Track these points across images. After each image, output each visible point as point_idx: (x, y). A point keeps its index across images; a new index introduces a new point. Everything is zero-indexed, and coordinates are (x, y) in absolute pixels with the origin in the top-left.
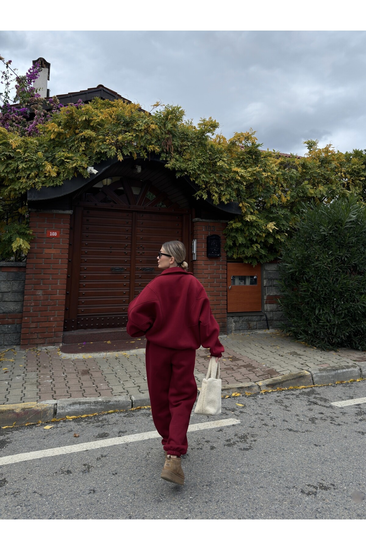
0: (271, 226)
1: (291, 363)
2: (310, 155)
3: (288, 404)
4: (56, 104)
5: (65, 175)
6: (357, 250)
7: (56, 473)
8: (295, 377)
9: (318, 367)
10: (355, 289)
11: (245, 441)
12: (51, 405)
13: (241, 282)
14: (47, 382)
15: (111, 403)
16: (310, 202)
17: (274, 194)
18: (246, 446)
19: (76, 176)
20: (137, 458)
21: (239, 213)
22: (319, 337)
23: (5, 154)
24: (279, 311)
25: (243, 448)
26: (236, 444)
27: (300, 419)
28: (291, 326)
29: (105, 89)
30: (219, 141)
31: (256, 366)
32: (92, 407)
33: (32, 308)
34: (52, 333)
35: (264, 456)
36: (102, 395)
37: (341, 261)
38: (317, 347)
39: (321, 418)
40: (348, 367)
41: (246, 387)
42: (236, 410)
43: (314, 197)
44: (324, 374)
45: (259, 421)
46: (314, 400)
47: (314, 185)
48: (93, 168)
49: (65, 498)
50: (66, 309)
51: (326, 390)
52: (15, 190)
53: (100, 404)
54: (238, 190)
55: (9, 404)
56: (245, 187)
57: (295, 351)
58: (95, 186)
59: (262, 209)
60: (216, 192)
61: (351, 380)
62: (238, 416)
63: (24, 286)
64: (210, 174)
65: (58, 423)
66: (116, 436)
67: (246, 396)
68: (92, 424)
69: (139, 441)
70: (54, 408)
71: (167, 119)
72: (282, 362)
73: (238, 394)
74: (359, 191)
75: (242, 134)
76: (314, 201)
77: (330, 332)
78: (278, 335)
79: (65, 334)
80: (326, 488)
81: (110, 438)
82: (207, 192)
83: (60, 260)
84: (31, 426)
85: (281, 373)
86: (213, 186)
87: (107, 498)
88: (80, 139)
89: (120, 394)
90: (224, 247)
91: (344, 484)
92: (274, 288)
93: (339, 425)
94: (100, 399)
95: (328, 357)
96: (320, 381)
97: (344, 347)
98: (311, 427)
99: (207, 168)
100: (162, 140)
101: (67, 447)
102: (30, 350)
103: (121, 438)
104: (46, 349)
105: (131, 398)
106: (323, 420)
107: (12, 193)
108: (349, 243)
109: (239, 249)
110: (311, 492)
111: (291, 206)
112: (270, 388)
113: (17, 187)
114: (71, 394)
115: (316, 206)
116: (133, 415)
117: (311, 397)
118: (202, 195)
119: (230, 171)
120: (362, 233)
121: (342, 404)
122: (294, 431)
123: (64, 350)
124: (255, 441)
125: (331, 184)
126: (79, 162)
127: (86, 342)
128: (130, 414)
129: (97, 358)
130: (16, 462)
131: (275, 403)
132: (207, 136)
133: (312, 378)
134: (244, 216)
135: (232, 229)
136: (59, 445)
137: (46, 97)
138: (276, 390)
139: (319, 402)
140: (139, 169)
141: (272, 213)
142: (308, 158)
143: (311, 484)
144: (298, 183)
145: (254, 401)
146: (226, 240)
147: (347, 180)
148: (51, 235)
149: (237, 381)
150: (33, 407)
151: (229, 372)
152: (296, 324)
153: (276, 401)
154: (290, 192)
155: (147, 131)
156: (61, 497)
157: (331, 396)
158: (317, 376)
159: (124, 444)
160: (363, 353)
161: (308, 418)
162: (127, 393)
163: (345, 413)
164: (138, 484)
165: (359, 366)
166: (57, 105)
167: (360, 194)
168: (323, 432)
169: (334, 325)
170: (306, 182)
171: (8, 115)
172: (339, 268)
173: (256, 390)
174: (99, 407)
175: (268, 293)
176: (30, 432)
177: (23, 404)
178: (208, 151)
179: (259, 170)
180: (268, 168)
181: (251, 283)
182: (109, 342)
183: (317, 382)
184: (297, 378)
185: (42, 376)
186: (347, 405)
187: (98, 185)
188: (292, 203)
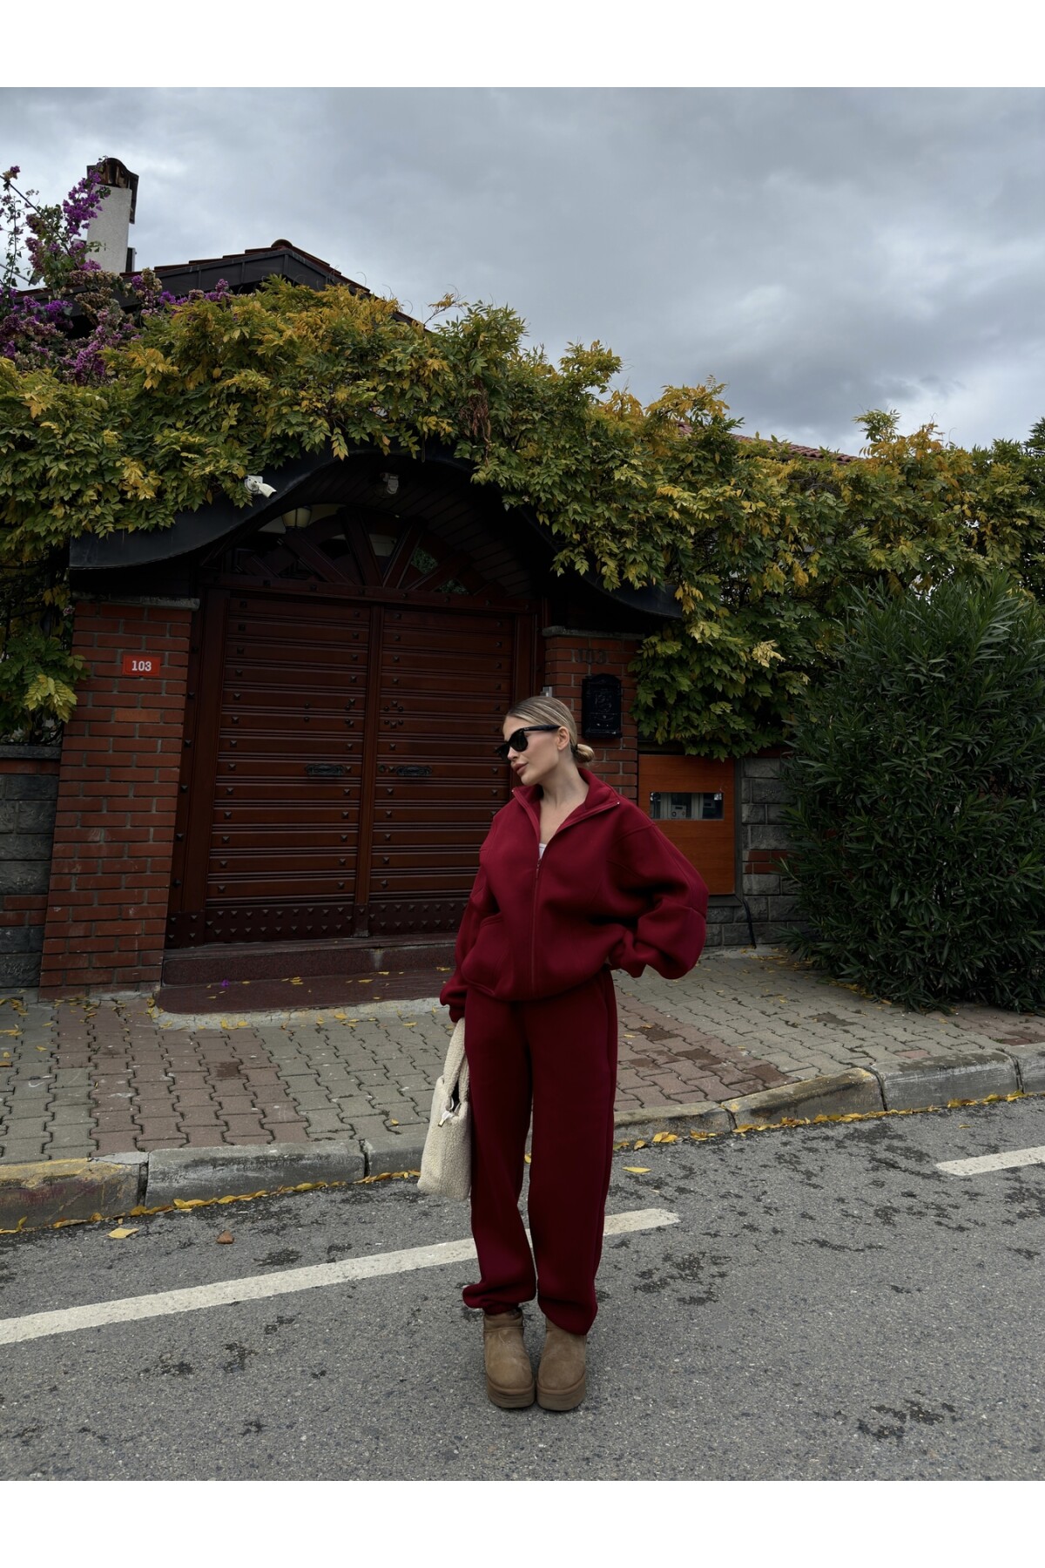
0: (765, 653)
1: (821, 1047)
2: (876, 455)
3: (814, 1168)
4: (151, 292)
5: (180, 499)
6: (1007, 727)
7: (147, 1371)
8: (834, 1087)
9: (899, 1059)
10: (1001, 837)
11: (695, 1275)
12: (129, 1167)
13: (677, 811)
14: (119, 1097)
15: (304, 1162)
16: (873, 586)
17: (775, 561)
18: (697, 1290)
19: (210, 501)
20: (383, 1327)
21: (676, 616)
22: (900, 972)
23: (8, 434)
24: (784, 894)
25: (688, 1298)
26: (668, 1284)
27: (850, 1211)
28: (816, 937)
29: (294, 254)
30: (621, 409)
31: (722, 1055)
32: (250, 1174)
33: (74, 880)
34: (131, 954)
35: (748, 1319)
36: (278, 1136)
37: (963, 757)
38: (893, 1001)
39: (910, 1208)
40: (982, 1060)
41: (694, 1116)
42: (667, 1184)
43: (886, 571)
44: (915, 1078)
45: (732, 1217)
46: (889, 1155)
47: (886, 540)
48: (261, 478)
49: (174, 1448)
50: (174, 885)
51: (920, 1126)
52: (36, 538)
53: (273, 1164)
54: (672, 549)
55: (7, 1164)
56: (691, 541)
57: (830, 1011)
58: (264, 529)
59: (737, 604)
60: (612, 555)
61: (989, 1098)
62: (672, 1201)
63: (52, 816)
64: (593, 502)
65: (152, 1221)
66: (319, 1261)
67: (693, 1144)
68: (248, 1225)
69: (386, 1275)
70: (140, 1176)
71: (476, 345)
72: (797, 1045)
73: (672, 1138)
74: (1011, 557)
75: (686, 392)
76: (886, 582)
77: (930, 959)
78: (781, 962)
79: (168, 956)
80: (929, 1418)
81: (302, 1265)
82: (584, 554)
83: (160, 741)
84: (70, 1231)
85: (793, 1075)
86: (605, 537)
87: (297, 1447)
88: (223, 396)
89: (329, 1135)
90: (632, 709)
91: (980, 1407)
92: (770, 828)
93: (961, 1229)
94: (273, 1151)
95: (924, 1029)
96: (904, 1101)
97: (971, 1000)
98: (881, 1235)
99: (585, 486)
100: (461, 404)
101: (177, 1292)
102: (67, 1002)
103: (336, 1267)
104: (113, 1000)
105: (362, 1147)
106: (914, 1214)
107: (28, 548)
108: (984, 706)
109: (674, 715)
110: (886, 1428)
111: (820, 596)
112: (761, 1120)
113: (41, 530)
114: (187, 1135)
115: (891, 599)
116: (370, 1199)
117: (878, 1146)
118: (573, 563)
119: (651, 494)
120: (1021, 677)
121: (968, 1168)
122: (835, 1248)
123: (167, 1003)
124: (722, 1275)
125: (934, 535)
126: (221, 461)
127: (230, 980)
128: (359, 1194)
129: (263, 1028)
130: (27, 1338)
131: (777, 1164)
132: (588, 395)
133: (882, 1090)
134: (689, 622)
135: (655, 658)
136: (155, 1286)
137: (124, 271)
138: (778, 1126)
139: (903, 1163)
140: (393, 486)
141: (767, 614)
142: (868, 461)
143: (886, 1406)
144: (842, 532)
145: (716, 1157)
146: (636, 689)
147: (976, 524)
148: (135, 669)
149: (668, 1097)
150: (78, 1172)
151: (644, 1071)
152: (833, 934)
153: (780, 1158)
154: (816, 557)
155: (416, 377)
156: (162, 1445)
157: (936, 1145)
158: (895, 1085)
159: (343, 1284)
160: (1023, 1018)
161: (872, 1209)
162: (352, 1133)
163: (977, 1194)
164: (388, 1405)
165: (1012, 1056)
166: (156, 294)
167: (1014, 566)
168: (916, 1250)
169: (943, 937)
170: (864, 529)
171: (15, 320)
172: (957, 775)
173: (721, 1125)
174: (271, 1174)
175: (752, 842)
176: (69, 1247)
177: (49, 1163)
178: (589, 439)
179: (733, 493)
180: (756, 489)
181: (707, 814)
182: (296, 981)
183: (895, 1103)
184: (838, 1090)
185: (103, 1081)
186: (982, 1170)
187: (274, 527)
188: (826, 587)
